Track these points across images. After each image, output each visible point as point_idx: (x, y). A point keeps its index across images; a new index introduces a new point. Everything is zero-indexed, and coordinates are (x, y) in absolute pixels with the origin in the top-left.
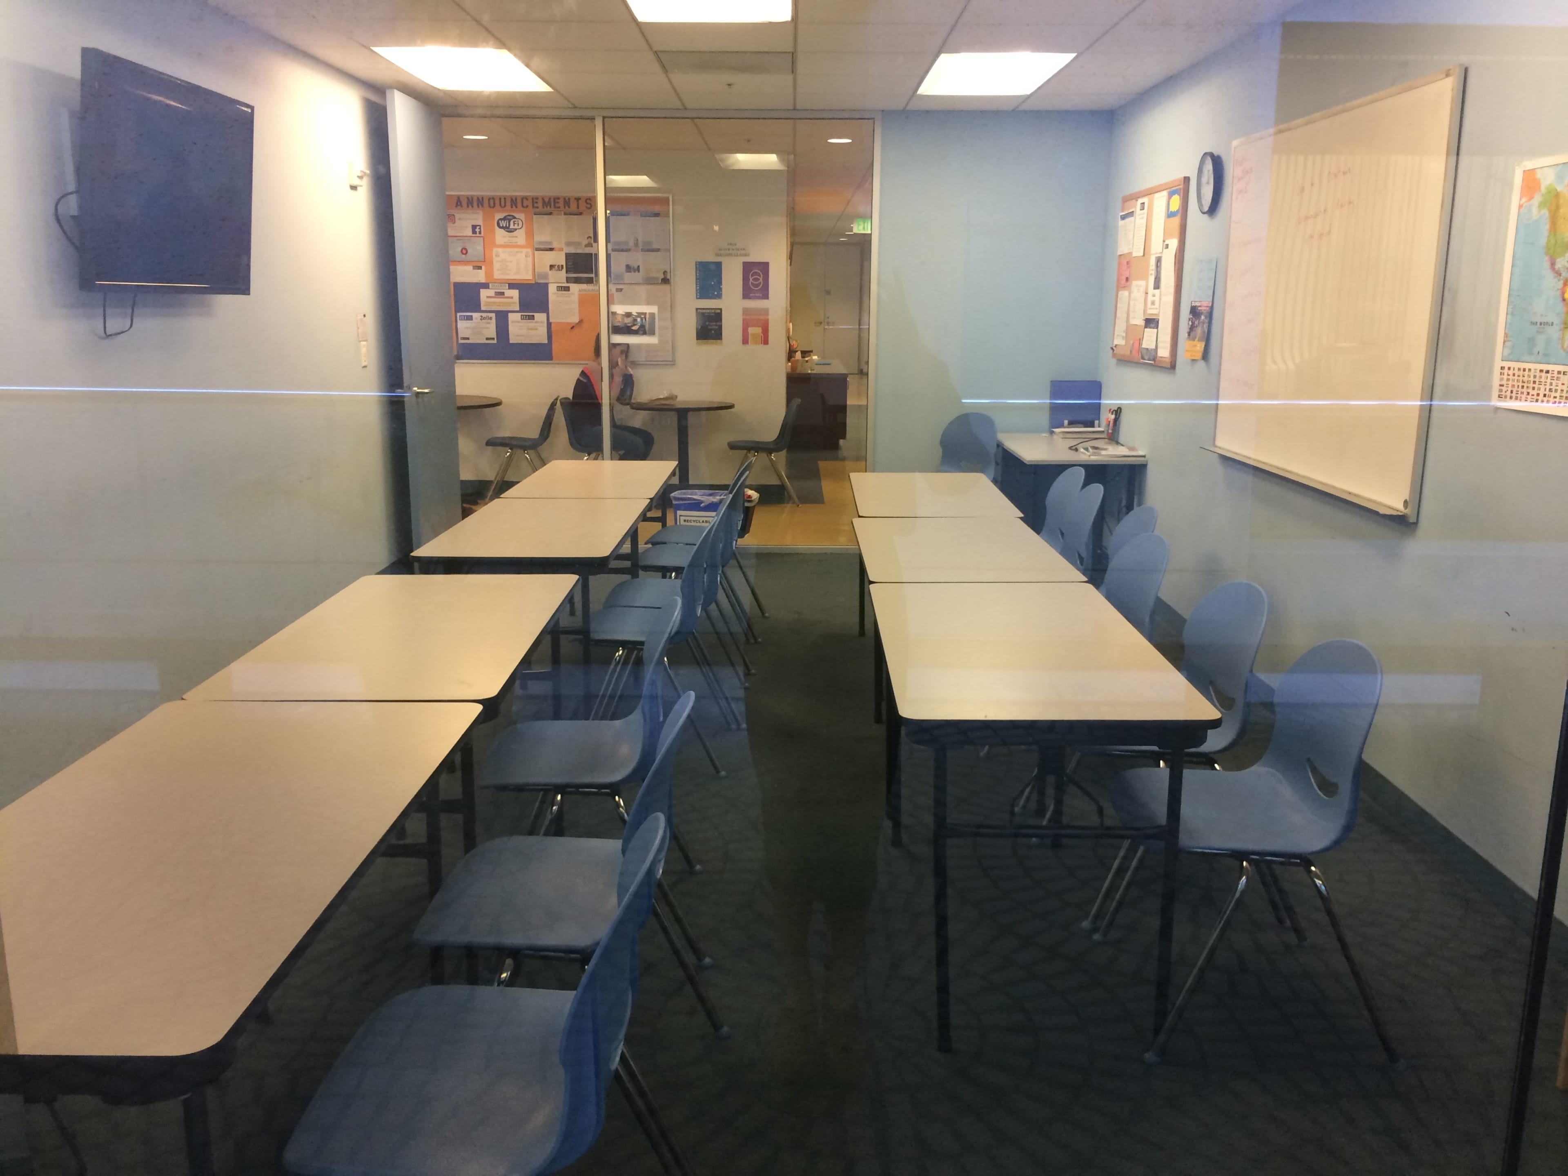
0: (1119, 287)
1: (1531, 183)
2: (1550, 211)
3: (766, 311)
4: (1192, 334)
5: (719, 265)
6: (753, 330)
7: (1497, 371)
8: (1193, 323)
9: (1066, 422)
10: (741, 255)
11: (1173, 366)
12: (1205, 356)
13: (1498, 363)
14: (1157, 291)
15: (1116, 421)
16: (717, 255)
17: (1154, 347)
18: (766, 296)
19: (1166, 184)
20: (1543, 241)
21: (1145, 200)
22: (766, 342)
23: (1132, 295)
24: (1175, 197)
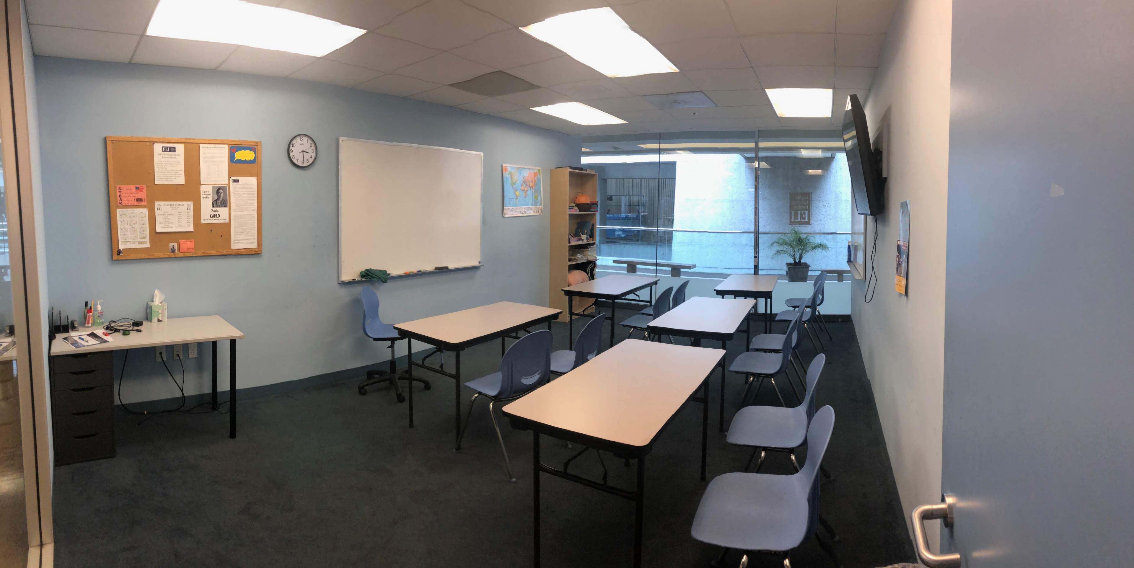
0: (118, 206)
2: (510, 176)
11: (260, 252)
23: (159, 212)
24: (254, 153)
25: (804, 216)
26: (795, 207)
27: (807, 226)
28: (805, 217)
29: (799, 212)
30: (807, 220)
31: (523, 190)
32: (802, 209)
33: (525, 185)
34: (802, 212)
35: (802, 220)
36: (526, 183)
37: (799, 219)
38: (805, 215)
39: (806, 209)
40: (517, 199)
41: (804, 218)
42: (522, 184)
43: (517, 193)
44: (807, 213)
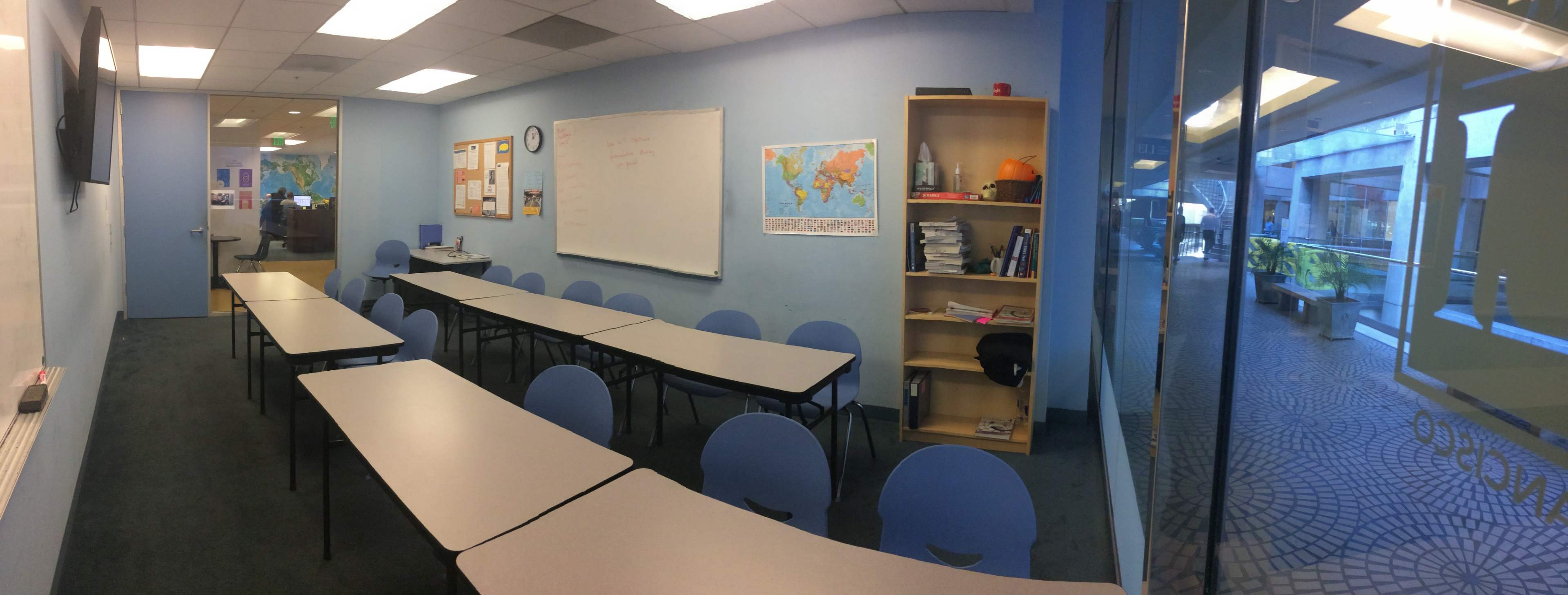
0: (456, 182)
1: (769, 154)
2: (783, 164)
3: (250, 193)
4: (527, 204)
5: (228, 171)
6: (245, 202)
7: (764, 221)
8: (527, 199)
9: (429, 244)
10: (239, 166)
11: (510, 218)
12: (541, 213)
13: (764, 218)
14: (493, 186)
15: (461, 242)
16: (227, 166)
17: (494, 209)
18: (250, 186)
19: (496, 139)
20: (782, 174)
21: (477, 145)
22: (250, 207)
23: (469, 187)
24: (503, 145)
31: (818, 188)
33: (825, 178)
36: (828, 174)
40: (799, 203)
42: (817, 176)
43: (799, 193)
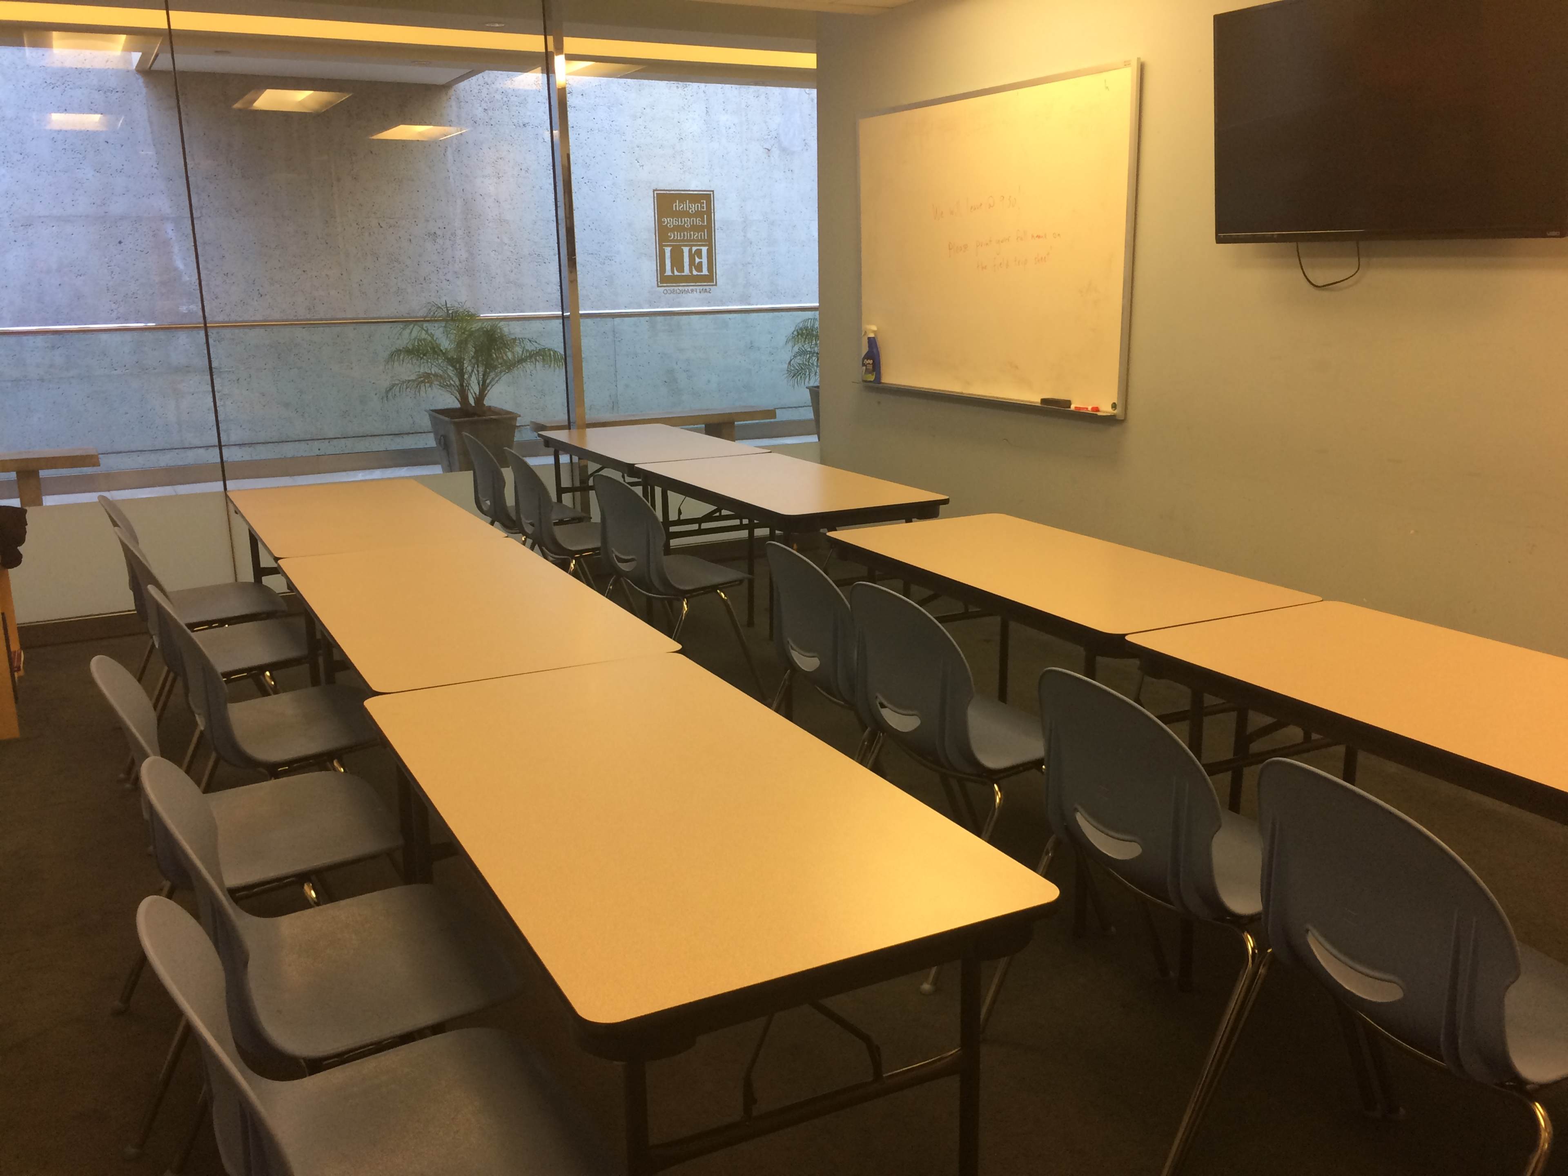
25: (697, 260)
26: (672, 236)
27: (707, 288)
28: (700, 263)
29: (686, 250)
30: (705, 271)
32: (693, 240)
34: (694, 249)
35: (695, 273)
37: (687, 271)
38: (700, 257)
39: (701, 241)
41: (699, 267)
44: (704, 250)
